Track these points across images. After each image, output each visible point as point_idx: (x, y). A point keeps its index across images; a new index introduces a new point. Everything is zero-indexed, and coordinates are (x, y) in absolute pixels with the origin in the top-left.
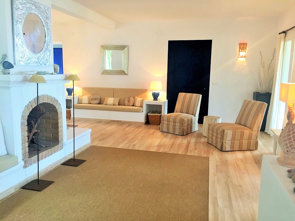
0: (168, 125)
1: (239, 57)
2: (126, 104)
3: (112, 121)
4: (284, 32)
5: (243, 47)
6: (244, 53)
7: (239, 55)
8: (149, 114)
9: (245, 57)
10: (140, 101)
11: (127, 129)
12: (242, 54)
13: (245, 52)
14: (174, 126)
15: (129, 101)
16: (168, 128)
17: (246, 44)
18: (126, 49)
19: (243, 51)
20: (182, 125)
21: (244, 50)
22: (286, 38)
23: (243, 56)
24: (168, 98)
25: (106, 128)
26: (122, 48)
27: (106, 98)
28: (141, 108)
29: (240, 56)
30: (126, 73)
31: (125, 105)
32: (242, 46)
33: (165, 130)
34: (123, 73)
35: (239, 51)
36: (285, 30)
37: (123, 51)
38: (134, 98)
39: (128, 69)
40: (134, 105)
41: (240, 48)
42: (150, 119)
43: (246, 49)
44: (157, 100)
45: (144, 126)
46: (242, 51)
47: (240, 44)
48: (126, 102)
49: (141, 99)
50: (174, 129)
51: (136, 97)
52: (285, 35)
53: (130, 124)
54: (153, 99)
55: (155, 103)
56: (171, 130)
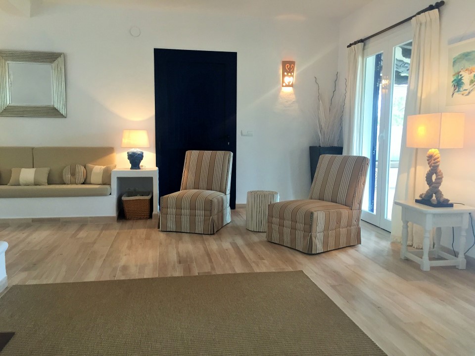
0: (178, 215)
1: (283, 86)
2: (66, 181)
3: (35, 221)
4: (362, 41)
5: (290, 69)
6: (292, 78)
7: (283, 82)
8: (124, 198)
9: (292, 86)
10: (102, 171)
11: (82, 234)
12: (288, 80)
13: (293, 76)
14: (193, 216)
15: (73, 174)
16: (178, 222)
17: (293, 63)
18: (60, 60)
19: (289, 74)
20: (208, 213)
21: (291, 74)
22: (365, 51)
23: (290, 84)
24: (159, 163)
25: (28, 236)
26: (51, 57)
27: (14, 170)
28: (108, 187)
29: (284, 84)
30: (63, 112)
31: (65, 184)
32: (288, 66)
33: (171, 225)
34: (53, 112)
35: (284, 76)
36: (362, 37)
37: (54, 64)
38: (85, 167)
39: (66, 105)
40: (88, 181)
41: (284, 70)
42: (126, 208)
43: (293, 72)
44: (139, 168)
45: (117, 225)
46: (287, 75)
47: (284, 63)
48: (67, 176)
49: (103, 167)
50: (193, 223)
51: (90, 165)
52: (364, 45)
53: (83, 223)
54: (130, 166)
55: (135, 173)
56: (186, 226)
